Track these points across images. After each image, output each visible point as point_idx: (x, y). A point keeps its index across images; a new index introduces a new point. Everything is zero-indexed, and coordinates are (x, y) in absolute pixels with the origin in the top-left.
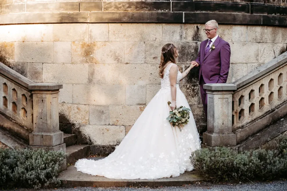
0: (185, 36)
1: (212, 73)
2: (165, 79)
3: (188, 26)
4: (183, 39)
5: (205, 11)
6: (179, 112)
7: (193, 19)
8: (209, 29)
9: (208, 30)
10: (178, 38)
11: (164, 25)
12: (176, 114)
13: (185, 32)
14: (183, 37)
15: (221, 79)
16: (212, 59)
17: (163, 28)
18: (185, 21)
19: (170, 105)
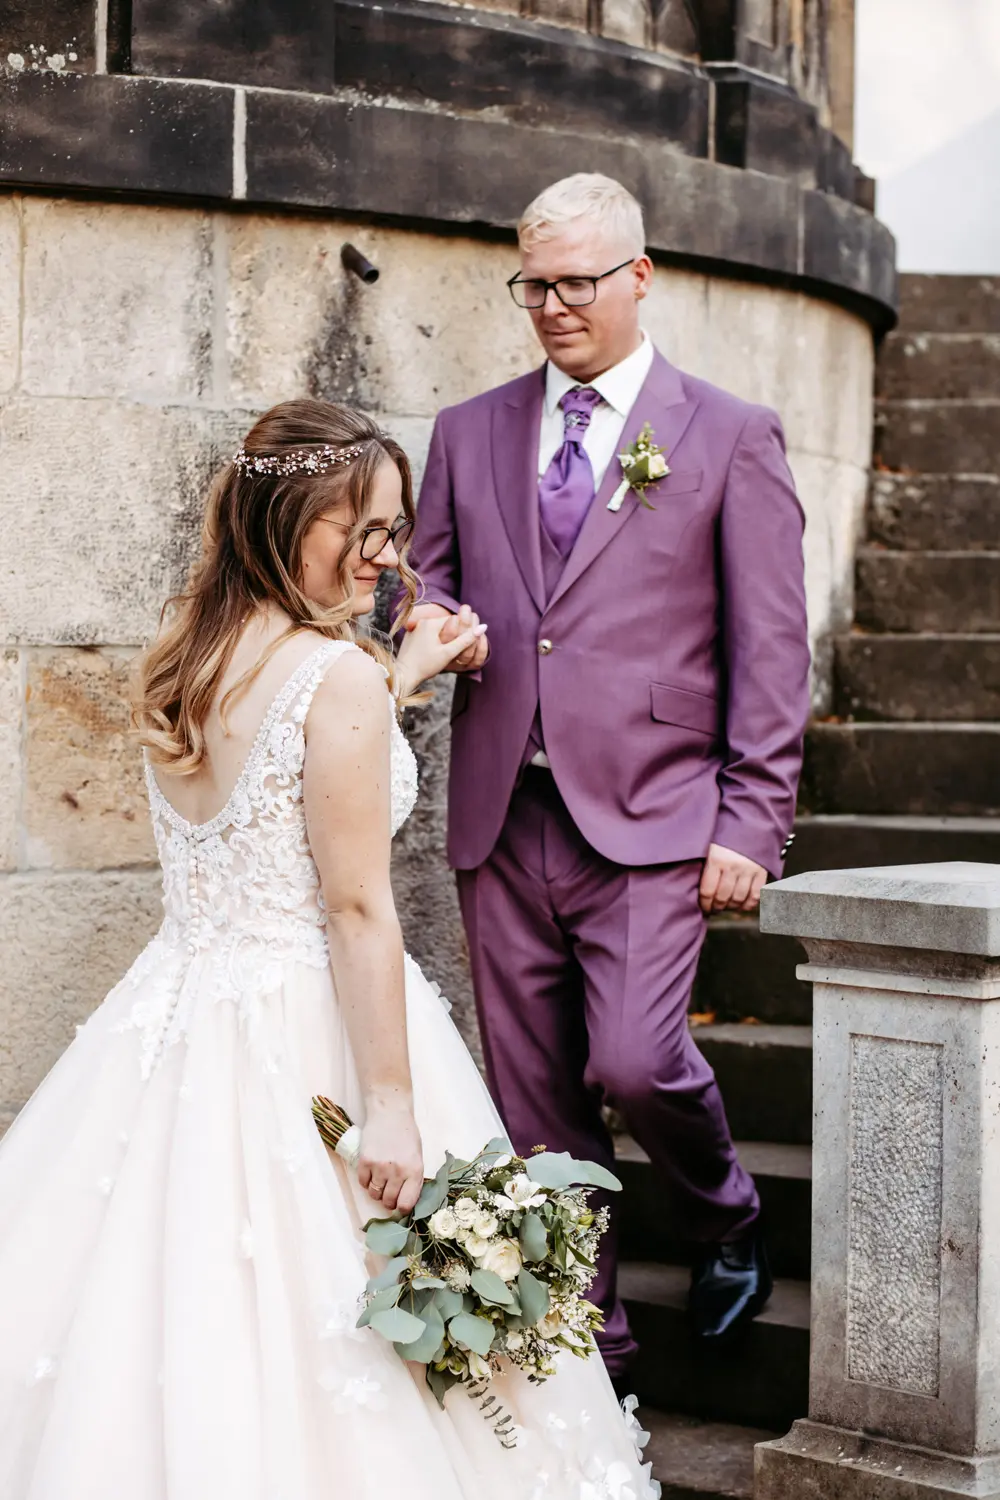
0: (237, 352)
1: (652, 742)
2: (253, 824)
3: (270, 237)
4: (219, 373)
5: (401, 97)
6: (511, 1229)
7: (323, 164)
8: (582, 265)
9: (573, 281)
10: (177, 362)
11: (37, 209)
12: (473, 1249)
13: (235, 306)
14: (216, 353)
15: (747, 799)
16: (652, 584)
17: (31, 254)
18: (250, 184)
19: (349, 1140)
